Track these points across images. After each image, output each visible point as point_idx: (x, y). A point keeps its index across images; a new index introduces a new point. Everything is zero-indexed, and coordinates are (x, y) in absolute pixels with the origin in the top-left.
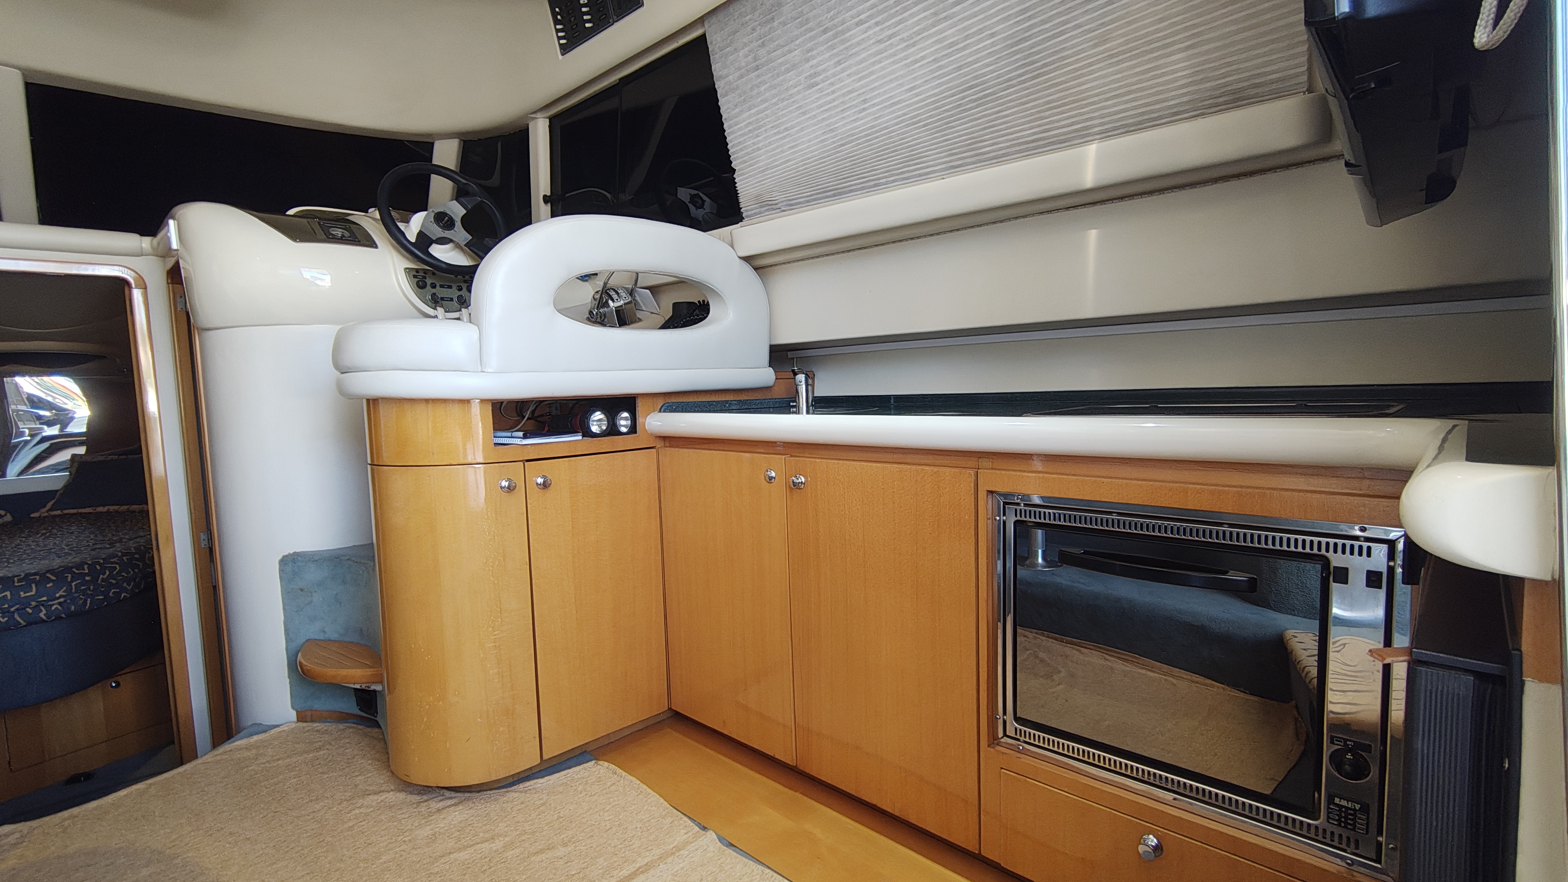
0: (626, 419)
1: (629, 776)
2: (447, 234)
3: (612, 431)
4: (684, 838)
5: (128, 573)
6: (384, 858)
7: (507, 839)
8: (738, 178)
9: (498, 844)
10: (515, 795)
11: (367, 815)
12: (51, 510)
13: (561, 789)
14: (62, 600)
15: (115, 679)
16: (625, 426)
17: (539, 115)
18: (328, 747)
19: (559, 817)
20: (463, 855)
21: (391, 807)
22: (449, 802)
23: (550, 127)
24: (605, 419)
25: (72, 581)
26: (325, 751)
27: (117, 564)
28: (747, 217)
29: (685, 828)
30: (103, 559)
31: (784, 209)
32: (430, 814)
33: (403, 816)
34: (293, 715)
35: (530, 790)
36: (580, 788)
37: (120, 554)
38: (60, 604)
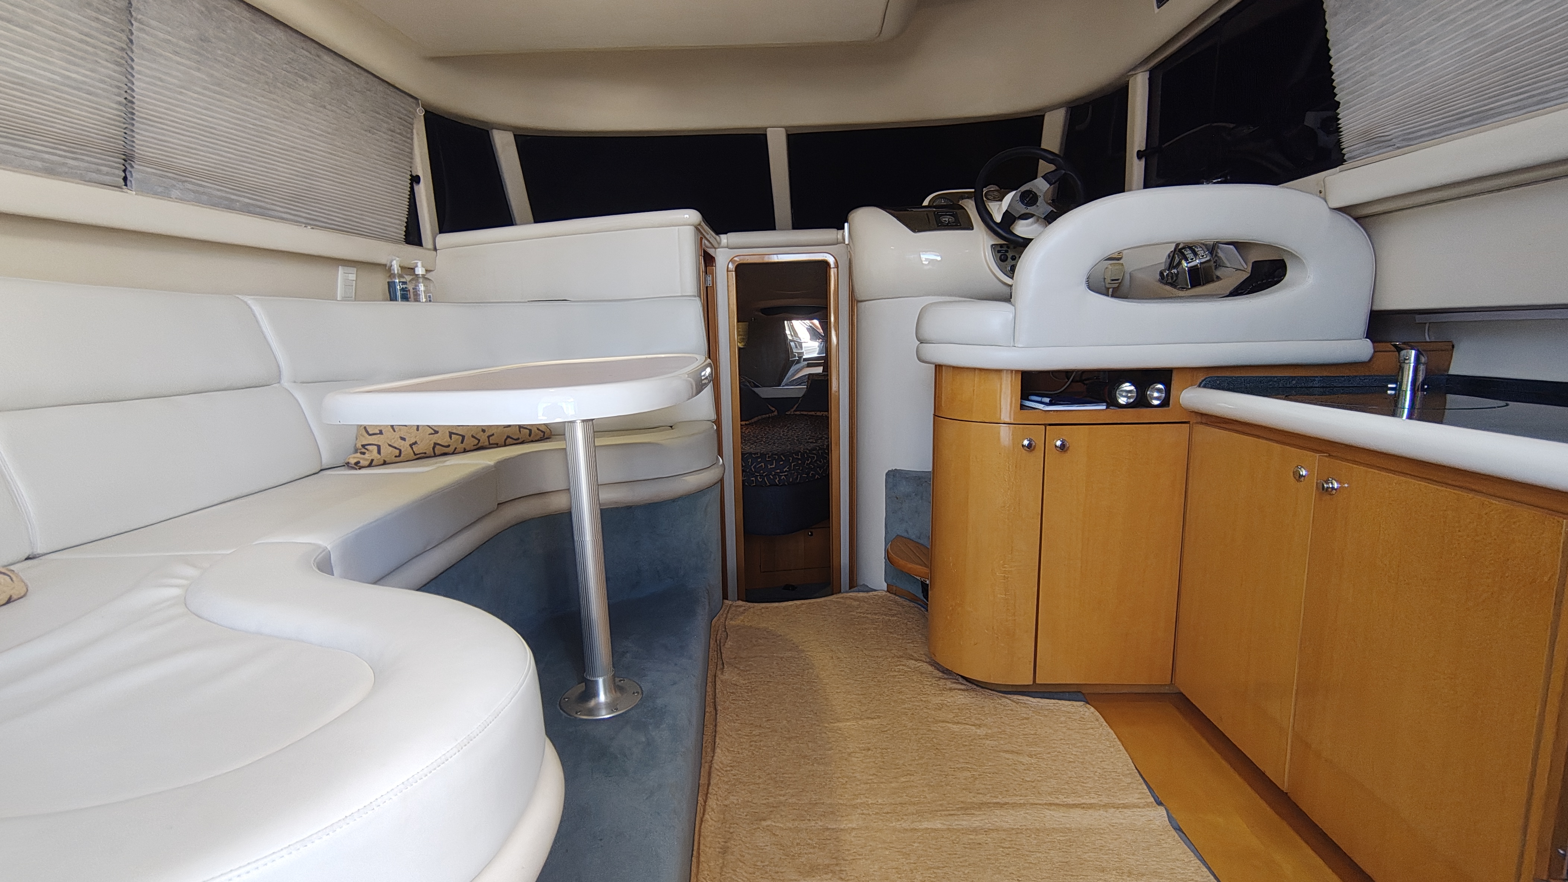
0: (1159, 390)
1: (1108, 728)
2: (1031, 210)
3: (1141, 402)
4: (1136, 801)
5: (821, 462)
6: (906, 706)
7: (990, 731)
8: (1342, 112)
9: (981, 732)
10: (1008, 702)
11: (906, 672)
12: (795, 411)
13: (1046, 713)
14: (786, 473)
15: (812, 530)
16: (1157, 398)
17: (1139, 70)
18: (899, 616)
19: (1035, 734)
20: (955, 728)
21: (922, 673)
22: (963, 687)
23: (1149, 79)
24: (1135, 390)
25: (792, 462)
26: (895, 618)
27: (815, 454)
28: (1350, 158)
29: (1139, 793)
30: (809, 450)
31: (1398, 145)
32: (945, 689)
33: (927, 683)
34: (884, 586)
35: (1021, 703)
36: (1063, 719)
37: (818, 448)
38: (785, 475)
